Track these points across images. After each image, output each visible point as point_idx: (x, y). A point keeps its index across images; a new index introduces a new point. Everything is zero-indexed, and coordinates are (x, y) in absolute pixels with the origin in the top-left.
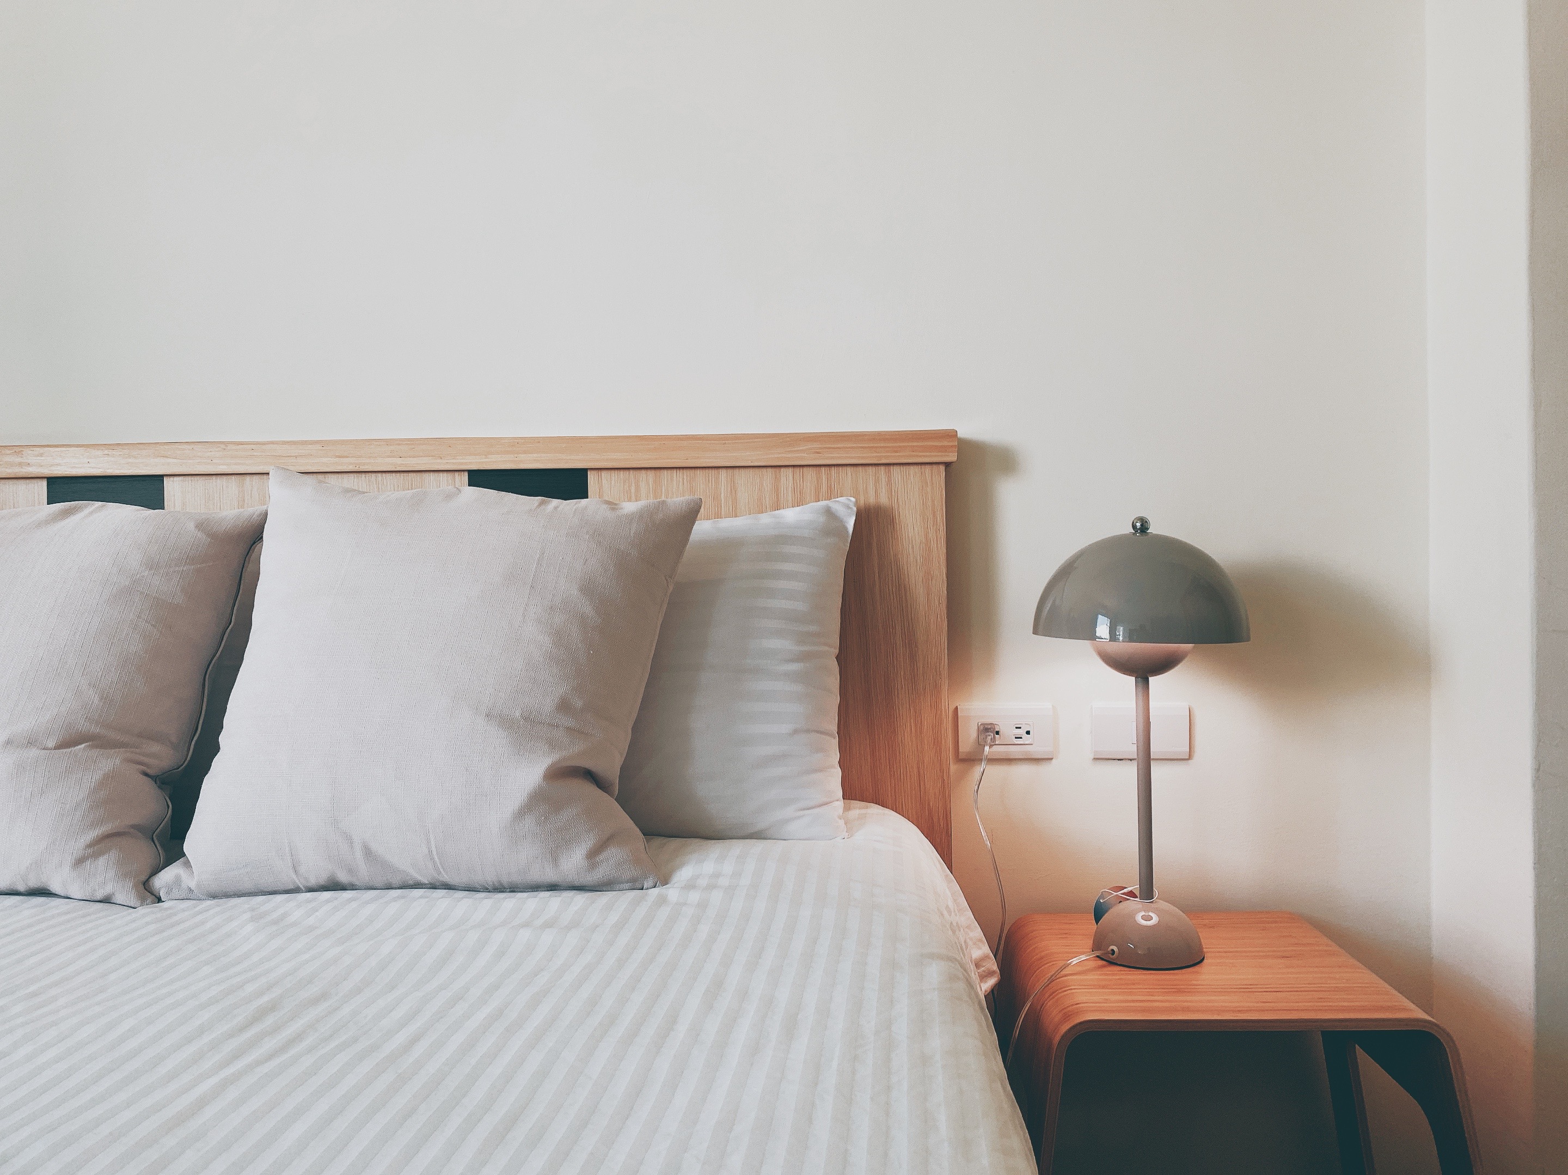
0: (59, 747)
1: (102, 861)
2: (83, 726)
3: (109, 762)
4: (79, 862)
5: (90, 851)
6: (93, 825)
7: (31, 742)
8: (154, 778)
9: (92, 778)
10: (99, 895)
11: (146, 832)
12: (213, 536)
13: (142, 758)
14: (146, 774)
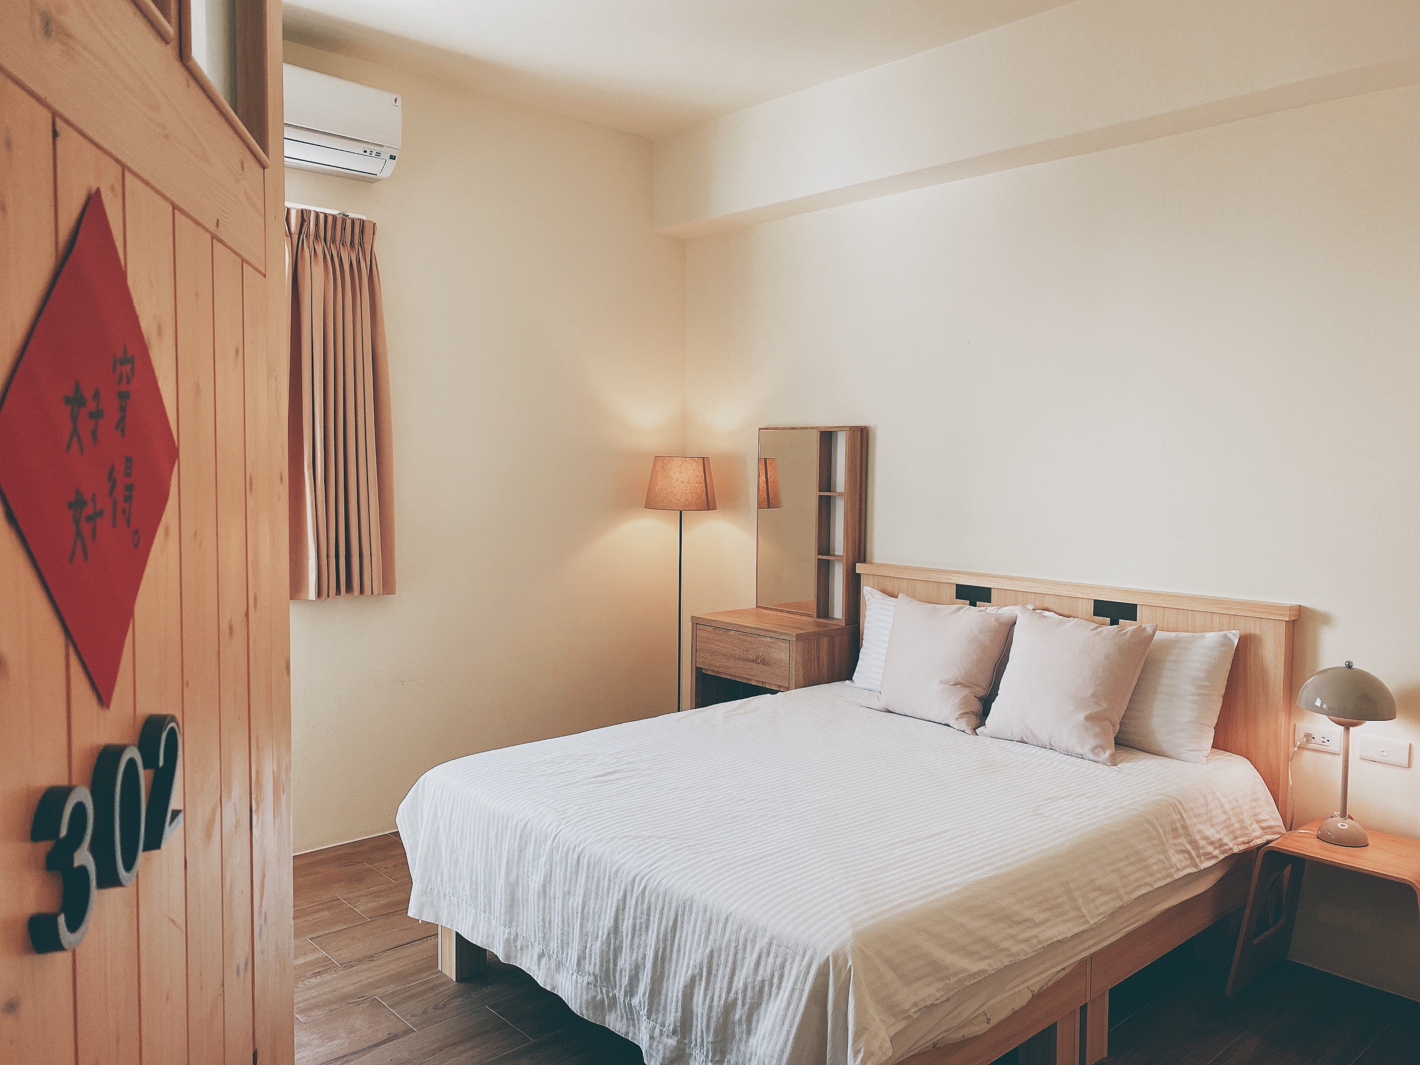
0: (954, 685)
1: (963, 719)
2: (959, 680)
3: (966, 692)
4: (957, 719)
5: (960, 717)
6: (960, 709)
7: (946, 683)
8: (978, 698)
9: (961, 696)
10: (962, 729)
11: (975, 714)
12: (1000, 623)
13: (974, 692)
14: (975, 697)
